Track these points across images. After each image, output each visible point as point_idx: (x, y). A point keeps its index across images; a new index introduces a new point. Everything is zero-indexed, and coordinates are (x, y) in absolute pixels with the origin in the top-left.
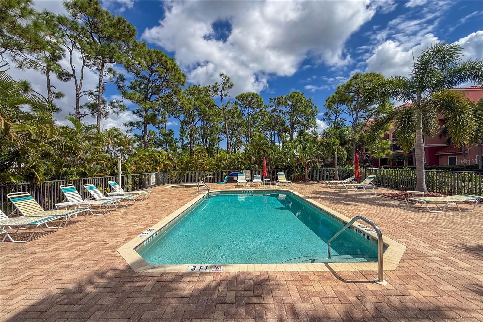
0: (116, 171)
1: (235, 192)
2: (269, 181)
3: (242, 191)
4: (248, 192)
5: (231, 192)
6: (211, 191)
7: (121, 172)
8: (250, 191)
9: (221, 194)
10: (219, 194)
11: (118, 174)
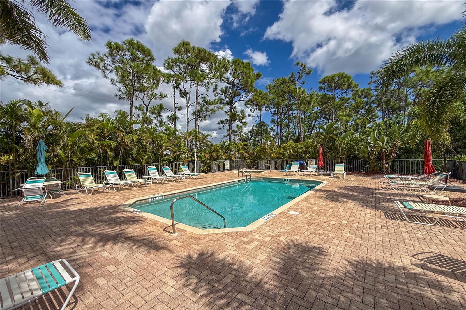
0: (193, 159)
1: (275, 180)
2: (323, 171)
3: (281, 179)
4: (287, 180)
5: (271, 179)
6: (251, 177)
7: (196, 160)
8: (288, 180)
9: (264, 180)
10: (262, 180)
11: (194, 161)
